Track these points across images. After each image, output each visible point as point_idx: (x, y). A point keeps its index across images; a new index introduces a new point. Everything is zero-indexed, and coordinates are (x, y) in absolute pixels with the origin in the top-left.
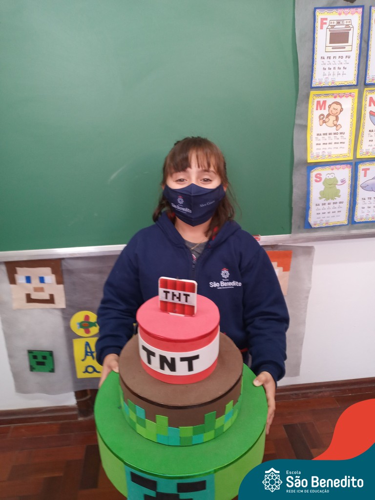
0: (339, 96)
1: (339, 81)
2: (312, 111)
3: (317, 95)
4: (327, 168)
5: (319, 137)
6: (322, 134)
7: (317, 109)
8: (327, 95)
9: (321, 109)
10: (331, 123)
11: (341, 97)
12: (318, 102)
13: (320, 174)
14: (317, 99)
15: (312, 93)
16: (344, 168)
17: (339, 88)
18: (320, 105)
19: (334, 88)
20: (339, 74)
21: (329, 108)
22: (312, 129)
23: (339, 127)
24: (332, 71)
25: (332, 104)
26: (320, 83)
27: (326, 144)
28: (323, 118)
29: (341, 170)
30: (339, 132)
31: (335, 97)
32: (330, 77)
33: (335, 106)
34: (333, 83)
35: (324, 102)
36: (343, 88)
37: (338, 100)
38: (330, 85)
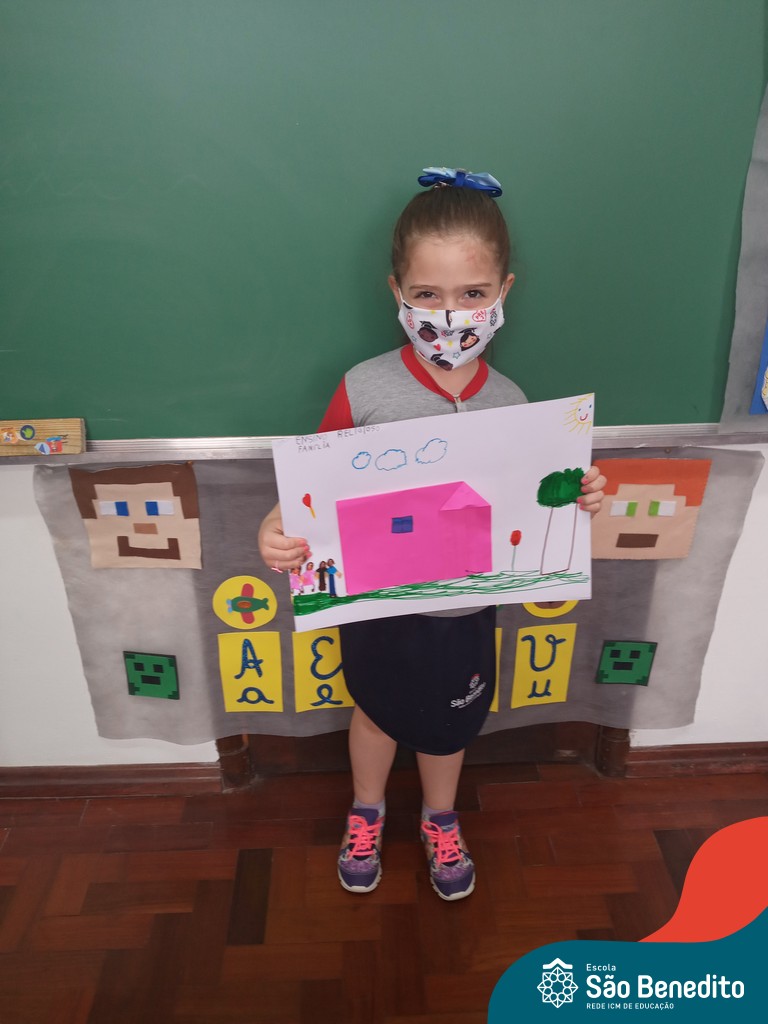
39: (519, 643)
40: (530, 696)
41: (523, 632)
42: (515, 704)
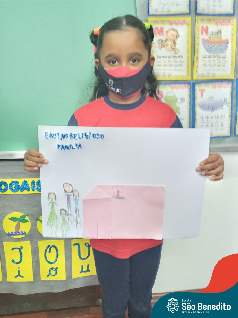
0: (174, 23)
1: (174, 10)
3: (154, 22)
4: (168, 86)
5: (160, 59)
6: (162, 57)
8: (163, 22)
9: (159, 35)
10: (169, 47)
12: (156, 29)
14: (154, 26)
15: (150, 20)
17: (174, 15)
18: (159, 31)
20: (174, 4)
21: (166, 34)
23: (177, 51)
25: (169, 30)
27: (166, 66)
28: (161, 43)
31: (171, 24)
32: (166, 7)
33: (171, 32)
35: (162, 29)
36: (177, 16)
37: (174, 27)
38: (166, 13)
40: (81, 272)
42: (74, 277)
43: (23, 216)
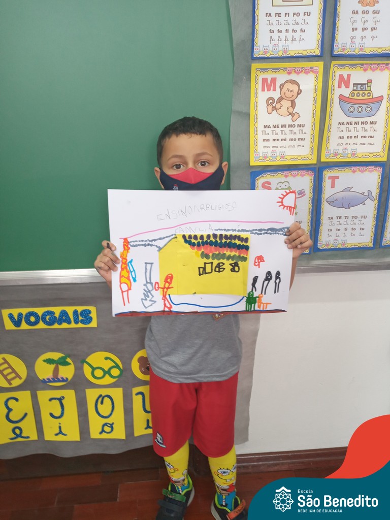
0: (295, 71)
1: (295, 48)
2: (256, 93)
3: (261, 69)
4: (279, 174)
5: (268, 130)
6: (272, 126)
7: (263, 90)
8: (276, 70)
9: (269, 90)
10: (284, 110)
11: (298, 73)
12: (265, 80)
13: (269, 183)
14: (262, 76)
15: (255, 66)
16: (302, 176)
17: (295, 59)
18: (269, 85)
19: (287, 59)
20: (293, 39)
21: (281, 89)
22: (256, 118)
23: (296, 116)
24: (283, 35)
25: (285, 83)
26: (266, 52)
27: (278, 140)
28: (272, 104)
29: (299, 177)
30: (296, 123)
31: (289, 73)
32: (281, 44)
33: (289, 86)
34: (285, 52)
35: (274, 80)
36: (300, 59)
37: (293, 77)
38: (280, 54)
39: (134, 397)
40: (146, 429)
41: (136, 390)
42: (136, 434)
43: (62, 357)
